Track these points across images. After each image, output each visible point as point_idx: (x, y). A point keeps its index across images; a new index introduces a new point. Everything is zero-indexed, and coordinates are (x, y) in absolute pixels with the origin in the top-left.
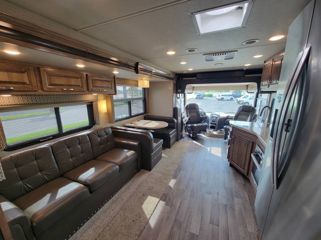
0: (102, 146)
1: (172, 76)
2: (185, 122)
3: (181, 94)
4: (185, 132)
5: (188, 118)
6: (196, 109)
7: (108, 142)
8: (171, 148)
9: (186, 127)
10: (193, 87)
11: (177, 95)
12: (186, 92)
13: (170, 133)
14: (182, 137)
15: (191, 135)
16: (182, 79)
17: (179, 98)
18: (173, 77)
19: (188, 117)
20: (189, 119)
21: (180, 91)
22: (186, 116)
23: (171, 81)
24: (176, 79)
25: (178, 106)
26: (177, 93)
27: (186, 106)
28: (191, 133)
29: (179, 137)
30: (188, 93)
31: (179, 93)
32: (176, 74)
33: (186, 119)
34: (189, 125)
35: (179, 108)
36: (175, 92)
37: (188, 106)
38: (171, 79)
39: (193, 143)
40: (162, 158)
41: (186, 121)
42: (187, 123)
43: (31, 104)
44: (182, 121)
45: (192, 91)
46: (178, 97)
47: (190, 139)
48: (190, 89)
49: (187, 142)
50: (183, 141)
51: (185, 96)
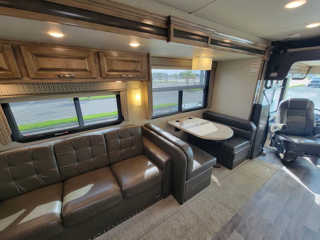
0: (123, 150)
1: (261, 46)
2: (273, 130)
3: (275, 82)
4: (271, 145)
5: (282, 124)
6: (306, 109)
7: (132, 146)
8: (233, 170)
9: (274, 138)
10: (310, 67)
11: (266, 83)
12: (289, 76)
13: (236, 147)
14: (261, 153)
15: (282, 155)
16: (285, 51)
17: (270, 87)
18: (264, 50)
19: (281, 122)
20: (284, 127)
21: (274, 74)
22: (278, 120)
23: (258, 56)
24: (271, 53)
25: (264, 103)
26: (267, 78)
27: (282, 102)
28: (282, 153)
29: (255, 153)
30: (293, 79)
31: (272, 79)
32: (272, 42)
33: (277, 125)
34: (282, 138)
35: (265, 106)
36: (263, 77)
37: (287, 102)
38: (259, 52)
39: (283, 171)
40: (210, 186)
41: (275, 128)
42: (278, 133)
43: (39, 94)
44: (267, 128)
45: (305, 75)
46: (269, 85)
47: (278, 161)
48: (300, 71)
49: (268, 165)
50: (260, 160)
51: (284, 85)
